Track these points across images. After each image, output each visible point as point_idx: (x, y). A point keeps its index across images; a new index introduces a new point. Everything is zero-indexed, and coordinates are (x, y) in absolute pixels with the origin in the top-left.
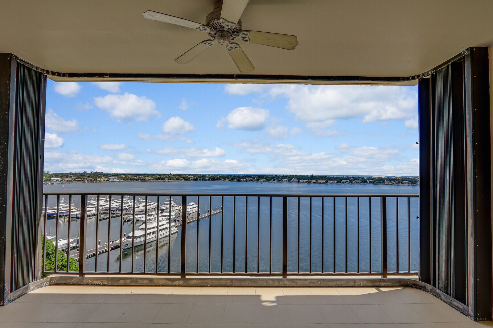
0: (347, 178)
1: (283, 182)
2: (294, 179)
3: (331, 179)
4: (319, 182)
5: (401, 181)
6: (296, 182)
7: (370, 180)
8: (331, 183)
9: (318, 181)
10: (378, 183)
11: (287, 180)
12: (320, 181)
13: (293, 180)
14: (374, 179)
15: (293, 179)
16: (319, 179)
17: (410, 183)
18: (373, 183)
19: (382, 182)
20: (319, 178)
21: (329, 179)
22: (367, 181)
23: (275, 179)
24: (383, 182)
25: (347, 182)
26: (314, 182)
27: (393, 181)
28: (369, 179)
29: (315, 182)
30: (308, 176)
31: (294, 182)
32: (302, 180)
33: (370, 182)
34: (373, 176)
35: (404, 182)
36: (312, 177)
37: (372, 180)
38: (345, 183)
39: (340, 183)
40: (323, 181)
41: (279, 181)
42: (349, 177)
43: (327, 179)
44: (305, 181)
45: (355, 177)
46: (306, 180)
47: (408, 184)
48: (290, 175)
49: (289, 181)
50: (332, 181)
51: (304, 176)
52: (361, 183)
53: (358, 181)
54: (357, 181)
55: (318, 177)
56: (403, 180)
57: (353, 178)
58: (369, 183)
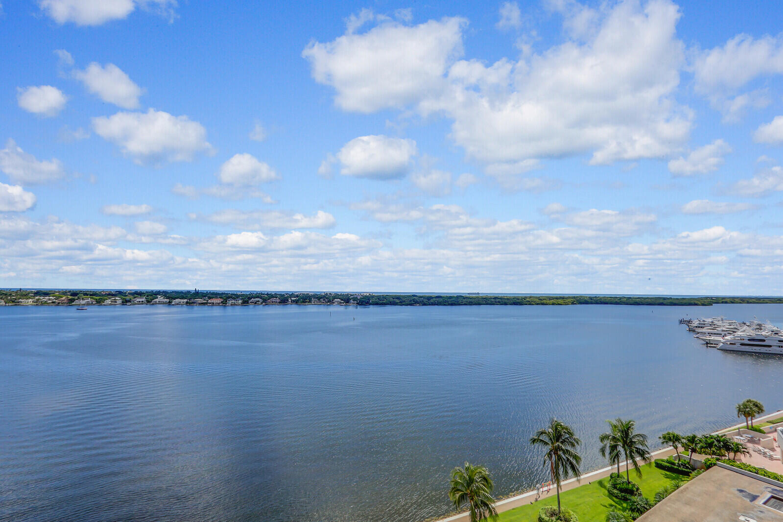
0: (259, 295)
1: (135, 304)
2: (160, 298)
3: (231, 297)
4: (210, 303)
5: (331, 299)
6: (164, 303)
7: (292, 299)
8: (233, 305)
9: (209, 301)
10: (303, 302)
11: (144, 299)
12: (213, 301)
13: (157, 300)
14: (297, 296)
15: (157, 298)
16: (210, 298)
17: (342, 302)
18: (297, 303)
19: (308, 300)
20: (211, 296)
21: (229, 297)
22: (288, 300)
23: (117, 298)
24: (310, 301)
25: (258, 301)
26: (200, 304)
27: (322, 300)
28: (291, 297)
29: (202, 303)
30: (189, 292)
31: (160, 303)
32: (177, 300)
33: (293, 301)
34: (296, 292)
35: (336, 300)
36: (197, 294)
37: (295, 298)
38: (256, 303)
39: (248, 303)
40: (219, 301)
41: (125, 302)
42: (262, 294)
43: (225, 298)
44: (183, 302)
45: (270, 294)
46: (185, 300)
47: (340, 303)
48: (152, 291)
49: (148, 302)
50: (233, 301)
51: (182, 292)
52: (279, 303)
53: (275, 301)
54: (274, 299)
55: (208, 294)
56: (334, 298)
57: (267, 294)
58: (291, 302)
